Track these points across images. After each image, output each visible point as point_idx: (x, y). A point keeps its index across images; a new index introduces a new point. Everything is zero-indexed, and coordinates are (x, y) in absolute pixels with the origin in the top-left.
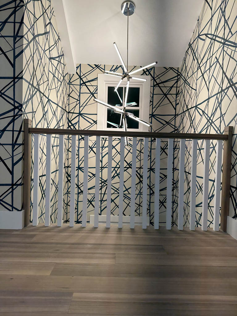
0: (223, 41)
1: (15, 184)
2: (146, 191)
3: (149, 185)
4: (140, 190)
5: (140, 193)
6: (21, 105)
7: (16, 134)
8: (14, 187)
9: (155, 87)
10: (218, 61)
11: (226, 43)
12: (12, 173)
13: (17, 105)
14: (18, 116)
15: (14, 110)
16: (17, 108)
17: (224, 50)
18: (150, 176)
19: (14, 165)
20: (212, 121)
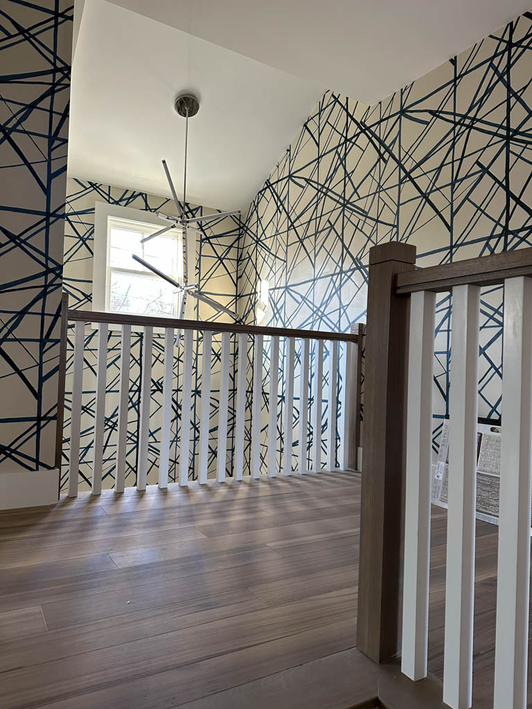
0: (342, 201)
1: (45, 418)
2: (186, 434)
3: (193, 422)
4: (177, 432)
5: (176, 439)
6: (61, 267)
7: (48, 320)
8: (43, 423)
9: (203, 243)
10: (332, 227)
11: (348, 205)
12: (38, 395)
13: (51, 265)
14: (53, 287)
15: (45, 274)
16: (53, 271)
17: (344, 215)
18: (195, 405)
19: (42, 380)
20: (323, 313)
